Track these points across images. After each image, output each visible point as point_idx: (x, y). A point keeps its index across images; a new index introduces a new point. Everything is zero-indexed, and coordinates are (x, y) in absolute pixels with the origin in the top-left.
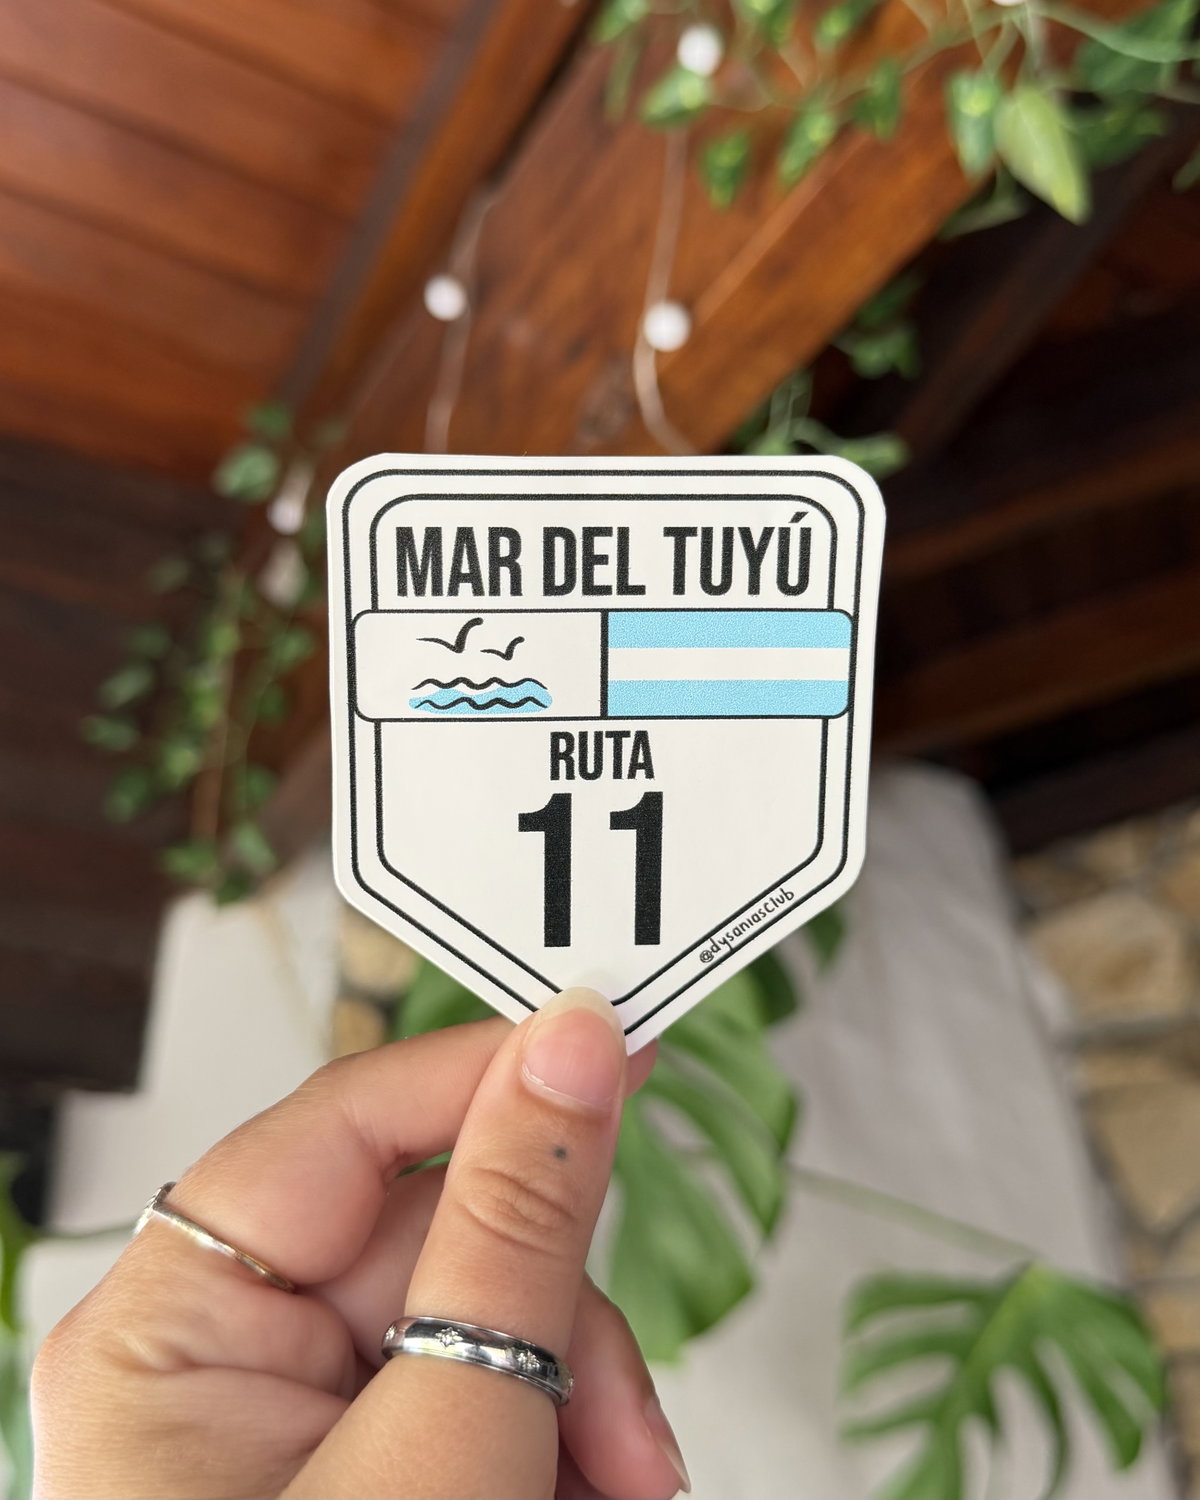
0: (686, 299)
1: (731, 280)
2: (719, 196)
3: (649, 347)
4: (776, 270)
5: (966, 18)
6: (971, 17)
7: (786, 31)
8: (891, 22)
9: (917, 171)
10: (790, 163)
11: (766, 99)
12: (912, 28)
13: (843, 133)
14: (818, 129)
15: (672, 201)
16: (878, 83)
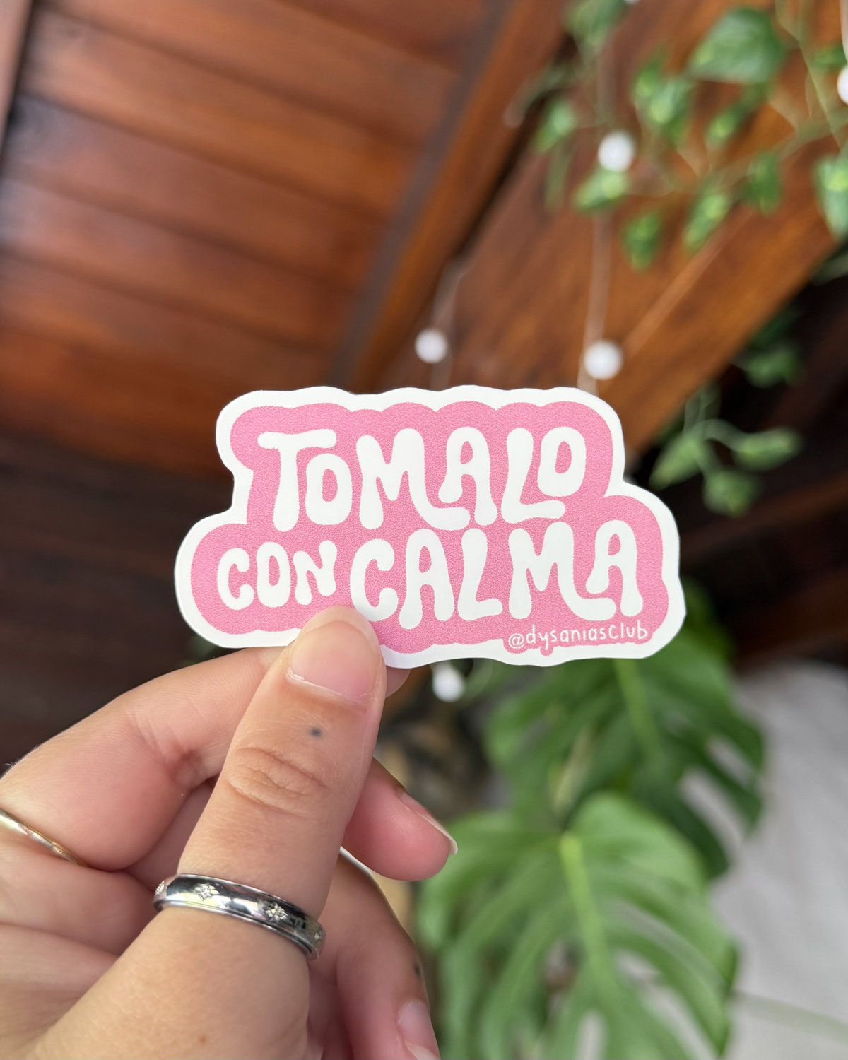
0: (616, 337)
1: (651, 323)
2: (637, 261)
3: (590, 378)
4: (685, 312)
5: (823, 116)
6: (829, 118)
7: (683, 136)
8: (765, 123)
9: (792, 233)
10: (694, 234)
11: (670, 186)
12: (782, 128)
13: (735, 209)
14: (713, 207)
15: (600, 266)
16: (758, 169)
